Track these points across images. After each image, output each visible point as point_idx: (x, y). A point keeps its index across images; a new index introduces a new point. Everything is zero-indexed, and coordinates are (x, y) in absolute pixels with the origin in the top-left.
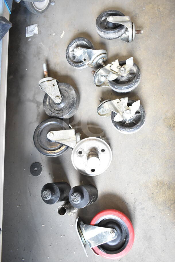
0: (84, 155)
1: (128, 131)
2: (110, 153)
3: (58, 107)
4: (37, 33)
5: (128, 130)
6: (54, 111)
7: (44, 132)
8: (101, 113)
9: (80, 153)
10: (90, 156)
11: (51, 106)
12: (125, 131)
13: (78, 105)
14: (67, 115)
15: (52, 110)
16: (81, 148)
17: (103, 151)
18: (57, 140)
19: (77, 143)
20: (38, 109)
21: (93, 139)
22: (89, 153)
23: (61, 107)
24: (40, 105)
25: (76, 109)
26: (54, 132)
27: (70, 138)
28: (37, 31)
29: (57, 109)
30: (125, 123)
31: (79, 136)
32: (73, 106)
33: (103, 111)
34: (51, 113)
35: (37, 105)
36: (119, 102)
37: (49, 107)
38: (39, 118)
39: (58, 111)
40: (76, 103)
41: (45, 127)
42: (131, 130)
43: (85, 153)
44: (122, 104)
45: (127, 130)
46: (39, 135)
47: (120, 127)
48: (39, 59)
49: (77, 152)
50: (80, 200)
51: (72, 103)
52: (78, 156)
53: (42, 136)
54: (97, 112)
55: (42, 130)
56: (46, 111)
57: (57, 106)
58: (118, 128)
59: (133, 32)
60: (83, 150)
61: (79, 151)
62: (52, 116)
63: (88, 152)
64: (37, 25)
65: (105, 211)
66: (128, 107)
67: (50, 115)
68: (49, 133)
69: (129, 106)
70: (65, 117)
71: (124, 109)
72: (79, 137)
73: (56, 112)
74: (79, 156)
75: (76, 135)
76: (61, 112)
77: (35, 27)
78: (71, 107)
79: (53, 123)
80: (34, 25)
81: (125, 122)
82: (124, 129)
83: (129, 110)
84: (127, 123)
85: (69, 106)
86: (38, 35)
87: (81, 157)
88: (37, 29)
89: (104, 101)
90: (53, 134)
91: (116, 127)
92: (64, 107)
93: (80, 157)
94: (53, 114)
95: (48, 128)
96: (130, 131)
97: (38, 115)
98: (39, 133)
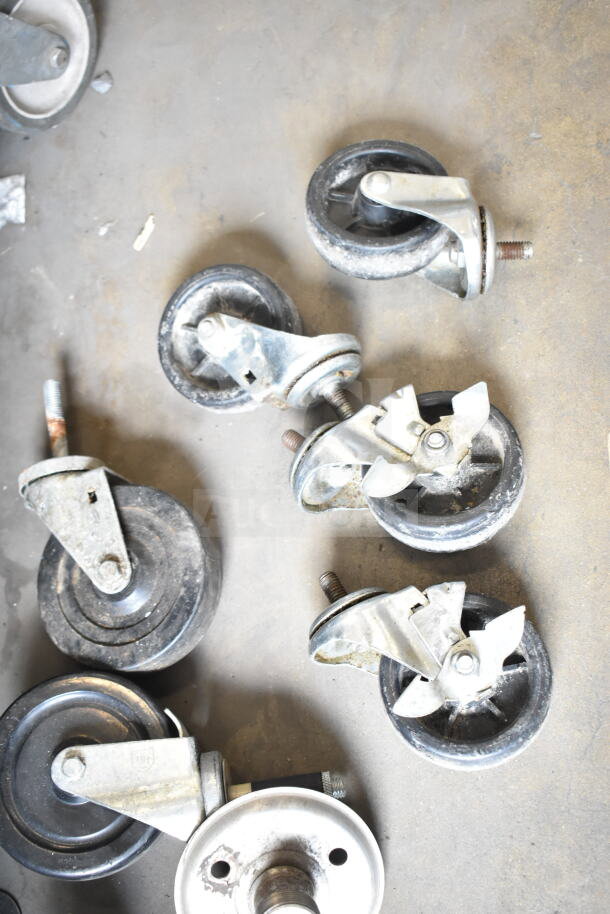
0: (243, 882)
1: (464, 763)
2: (373, 866)
3: (112, 612)
4: (22, 220)
5: (468, 758)
6: (89, 628)
7: (38, 746)
8: (331, 654)
9: (222, 869)
11: (75, 603)
12: (450, 759)
13: (215, 604)
14: (155, 657)
15: (84, 625)
16: (225, 849)
17: (338, 857)
18: (103, 798)
19: (204, 817)
20: (10, 605)
21: (290, 799)
22: (267, 869)
23: (129, 613)
24: (24, 583)
25: (204, 622)
26: (87, 751)
27: (167, 789)
28: (22, 212)
29: (106, 619)
30: (452, 717)
31: (218, 776)
32: (189, 612)
33: (339, 646)
34: (78, 644)
35: (9, 583)
36: (419, 605)
37: (68, 610)
38: (15, 648)
39: (110, 633)
40: (202, 599)
41: (41, 720)
42: (478, 756)
43: (246, 872)
44: (436, 620)
45: (460, 757)
46: (11, 759)
47: (425, 741)
48: (26, 347)
49: (203, 866)
51: (182, 598)
52: (207, 888)
53: (23, 769)
54: (312, 648)
55: (27, 736)
56: (49, 630)
57: (109, 605)
58: (414, 745)
59: (484, 257)
60: (236, 856)
61: (212, 862)
62: (81, 658)
63: (261, 865)
64: (22, 180)
66: (468, 635)
67: (70, 649)
68: (63, 754)
69: (471, 632)
70: (147, 664)
71: (447, 644)
72: (213, 783)
73: (103, 637)
74: (217, 888)
75: (200, 770)
76: (128, 639)
77: (12, 190)
78: (180, 616)
79: (84, 698)
80: (8, 181)
81: (451, 709)
82: (446, 750)
83: (467, 653)
84: (460, 715)
85: (166, 608)
86: (23, 229)
87: (224, 890)
88: (22, 198)
89: (348, 599)
90: (82, 760)
91: (409, 739)
92: (142, 610)
93: (219, 894)
94: (87, 649)
95: (57, 726)
96: (477, 762)
98: (12, 748)
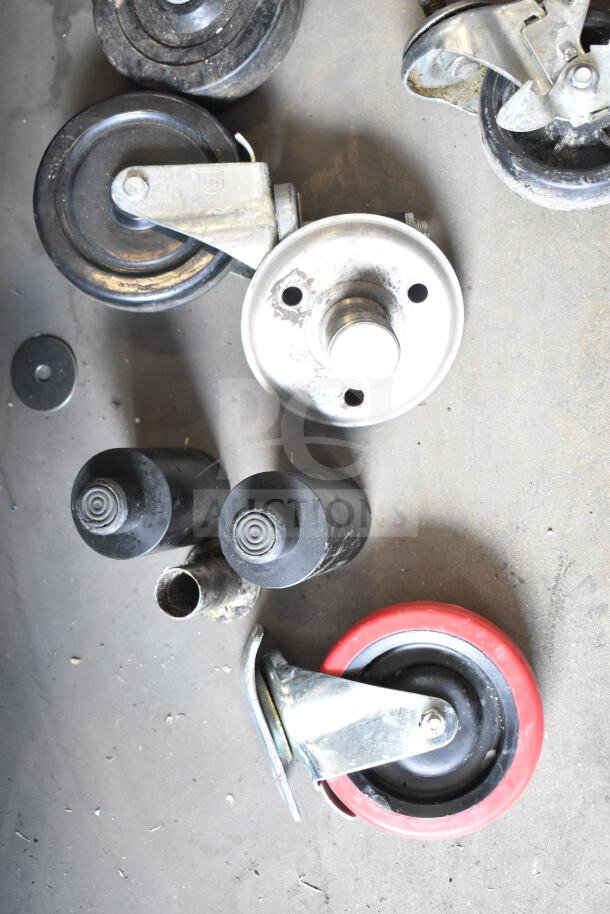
0: (314, 307)
1: (568, 193)
2: (454, 309)
3: (177, 27)
5: (573, 186)
6: (152, 46)
7: (96, 167)
8: (427, 82)
9: (292, 296)
10: (347, 319)
11: (135, 19)
12: (552, 188)
13: (296, 26)
14: (226, 78)
15: (145, 43)
16: (299, 273)
17: (418, 293)
18: (167, 220)
19: (277, 241)
20: (59, 35)
21: (370, 227)
22: (341, 300)
23: (196, 30)
24: (74, 11)
25: (284, 46)
26: (150, 171)
27: (237, 213)
29: (171, 36)
30: (558, 147)
31: (293, 202)
32: (266, 26)
33: (435, 69)
34: (139, 63)
35: (57, 11)
36: (534, 18)
37: (128, 26)
38: (65, 86)
39: (175, 52)
40: (282, 11)
41: (99, 141)
42: (585, 185)
43: (319, 301)
44: (554, 34)
45: (564, 185)
46: (67, 182)
47: (526, 167)
49: (274, 290)
50: (278, 547)
51: (259, 10)
52: (277, 315)
53: (81, 192)
54: (406, 67)
55: (84, 158)
56: (107, 49)
57: (175, 18)
58: (513, 173)
60: (310, 282)
61: (284, 286)
62: (143, 79)
63: (335, 295)
65: (403, 611)
66: (587, 50)
67: (130, 69)
68: (124, 173)
69: (593, 48)
70: (218, 86)
71: (562, 59)
72: (288, 211)
73: (168, 56)
74: (288, 316)
75: (273, 197)
76: (196, 58)
78: (256, 31)
79: (147, 120)
81: (558, 139)
82: (549, 177)
83: (587, 66)
84: (567, 147)
85: (240, 22)
87: (295, 319)
89: (450, 9)
90: (145, 179)
91: (506, 165)
92: (212, 27)
93: (288, 322)
94: (149, 69)
95: (119, 147)
96: (581, 193)
97: (62, 70)
98: (68, 169)
